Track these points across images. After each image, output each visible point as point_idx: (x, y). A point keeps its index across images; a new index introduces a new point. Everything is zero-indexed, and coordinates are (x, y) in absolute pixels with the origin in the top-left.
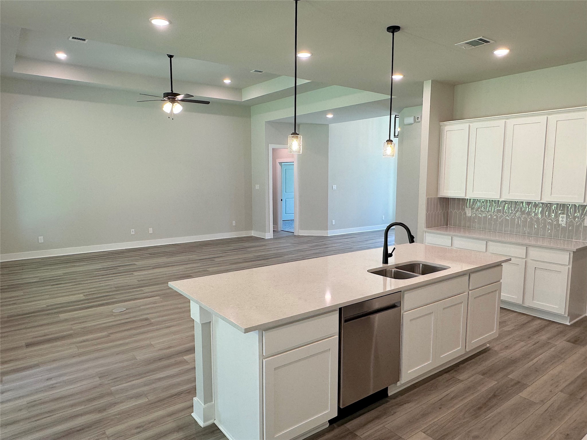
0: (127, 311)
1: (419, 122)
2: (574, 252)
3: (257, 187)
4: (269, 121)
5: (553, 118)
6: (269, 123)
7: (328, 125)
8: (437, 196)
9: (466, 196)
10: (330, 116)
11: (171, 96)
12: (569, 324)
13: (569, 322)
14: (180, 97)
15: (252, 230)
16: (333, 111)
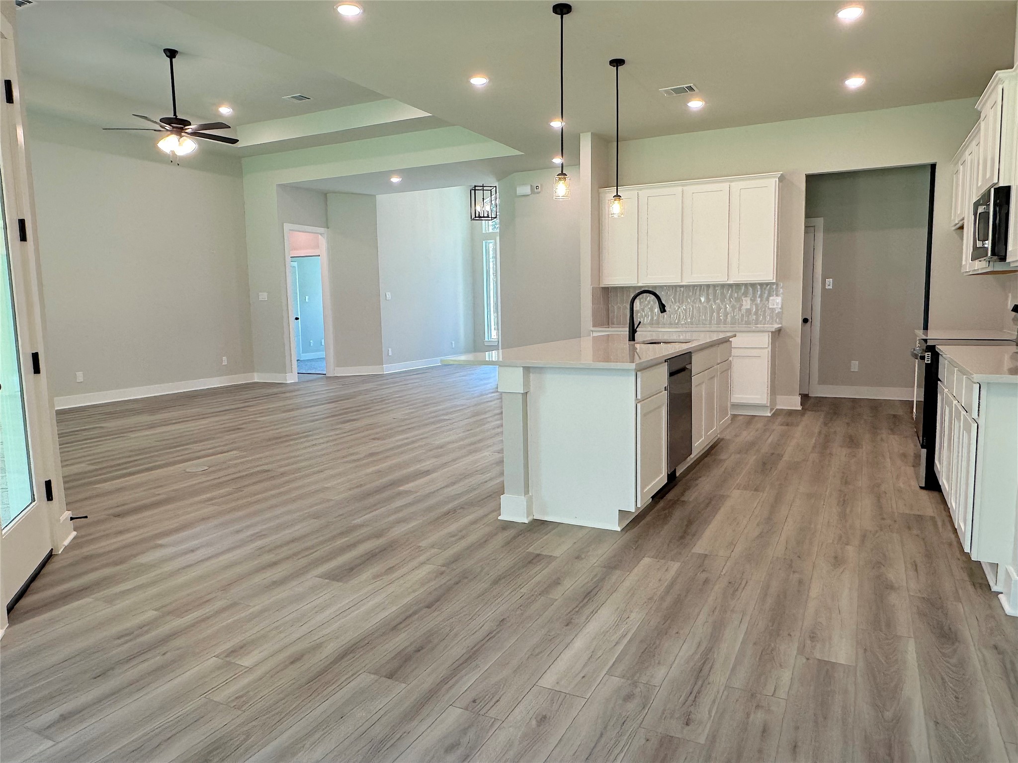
0: (211, 469)
1: (538, 193)
2: (772, 332)
3: (264, 296)
4: (282, 184)
5: (737, 186)
6: (283, 187)
7: (375, 196)
8: (599, 285)
9: (638, 282)
10: (395, 180)
11: (178, 124)
12: (770, 415)
13: (770, 413)
14: (190, 129)
15: (253, 372)
16: (400, 172)
